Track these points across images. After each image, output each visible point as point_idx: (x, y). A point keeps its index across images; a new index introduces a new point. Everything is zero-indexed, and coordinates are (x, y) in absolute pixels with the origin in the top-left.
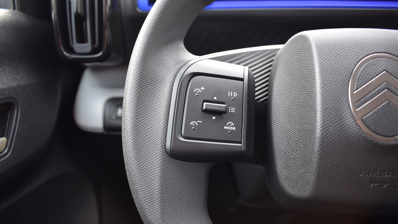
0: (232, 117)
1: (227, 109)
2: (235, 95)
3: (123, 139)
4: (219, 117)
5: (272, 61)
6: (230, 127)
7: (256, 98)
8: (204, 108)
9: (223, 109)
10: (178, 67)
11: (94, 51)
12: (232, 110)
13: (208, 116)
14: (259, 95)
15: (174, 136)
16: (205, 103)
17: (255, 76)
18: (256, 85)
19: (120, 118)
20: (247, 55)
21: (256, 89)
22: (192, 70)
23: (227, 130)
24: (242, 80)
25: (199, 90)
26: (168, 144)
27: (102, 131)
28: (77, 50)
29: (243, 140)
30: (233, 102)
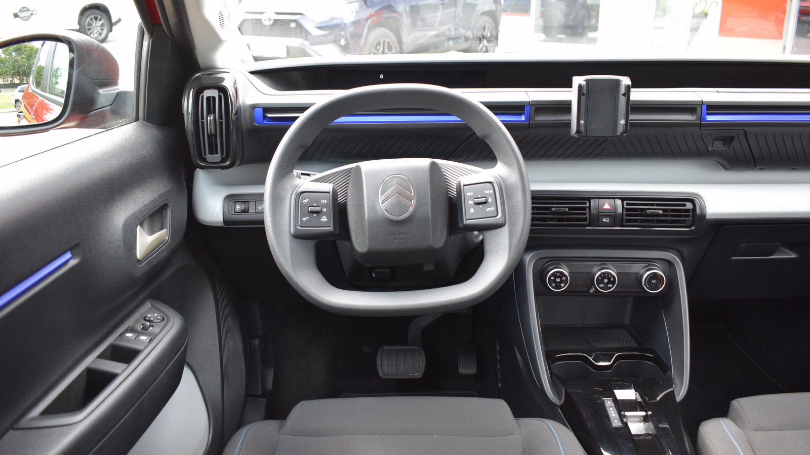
0: (325, 214)
1: (322, 210)
2: (326, 201)
3: (266, 229)
4: (318, 214)
5: (349, 176)
6: (324, 219)
7: (339, 202)
8: (309, 210)
9: (320, 210)
10: (293, 189)
11: (223, 160)
12: (325, 210)
13: (311, 214)
14: (340, 199)
15: (295, 228)
16: (310, 208)
17: (337, 189)
18: (338, 194)
19: (262, 212)
20: (333, 175)
21: (339, 196)
22: (301, 190)
23: (322, 221)
24: (329, 193)
25: (305, 201)
26: (292, 231)
27: (222, 225)
28: (209, 160)
29: (332, 225)
30: (325, 206)
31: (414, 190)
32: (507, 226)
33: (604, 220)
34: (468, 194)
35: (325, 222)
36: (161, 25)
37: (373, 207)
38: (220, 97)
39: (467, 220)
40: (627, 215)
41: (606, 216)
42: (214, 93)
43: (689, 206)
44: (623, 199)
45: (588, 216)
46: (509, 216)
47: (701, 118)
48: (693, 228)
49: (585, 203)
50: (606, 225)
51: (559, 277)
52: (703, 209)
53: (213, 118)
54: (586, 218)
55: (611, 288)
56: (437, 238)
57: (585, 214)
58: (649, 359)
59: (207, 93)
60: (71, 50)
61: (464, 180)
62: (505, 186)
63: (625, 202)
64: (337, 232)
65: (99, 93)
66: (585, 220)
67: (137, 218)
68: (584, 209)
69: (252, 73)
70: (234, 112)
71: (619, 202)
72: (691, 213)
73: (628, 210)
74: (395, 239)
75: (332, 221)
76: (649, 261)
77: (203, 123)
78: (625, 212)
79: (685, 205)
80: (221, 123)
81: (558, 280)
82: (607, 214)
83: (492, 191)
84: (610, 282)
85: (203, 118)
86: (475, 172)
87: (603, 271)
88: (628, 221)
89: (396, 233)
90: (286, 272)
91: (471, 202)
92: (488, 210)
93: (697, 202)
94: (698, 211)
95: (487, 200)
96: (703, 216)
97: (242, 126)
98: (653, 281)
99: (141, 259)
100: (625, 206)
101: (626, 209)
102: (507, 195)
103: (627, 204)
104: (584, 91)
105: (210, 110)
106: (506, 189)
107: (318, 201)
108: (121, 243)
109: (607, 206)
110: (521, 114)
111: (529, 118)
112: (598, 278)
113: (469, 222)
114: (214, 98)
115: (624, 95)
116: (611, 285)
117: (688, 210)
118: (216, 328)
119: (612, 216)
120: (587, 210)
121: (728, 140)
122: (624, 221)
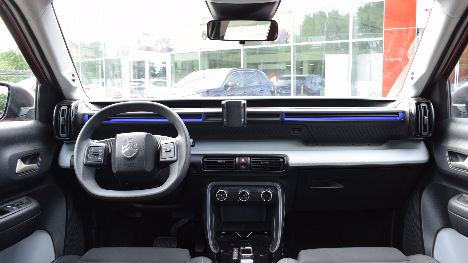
0: (100, 156)
2: (101, 151)
4: (97, 156)
6: (99, 158)
9: (98, 154)
10: (87, 145)
11: (68, 137)
12: (100, 154)
13: (94, 156)
14: (108, 151)
15: (86, 161)
16: (94, 153)
17: (107, 145)
22: (91, 145)
24: (103, 147)
25: (92, 150)
26: (84, 163)
27: (70, 168)
28: (61, 136)
29: (103, 161)
30: (101, 152)
31: (137, 145)
32: (178, 162)
33: (242, 167)
34: (163, 148)
35: (100, 159)
36: (44, 79)
37: (119, 152)
38: (68, 110)
39: (162, 159)
40: (253, 165)
41: (243, 165)
42: (66, 108)
43: (282, 160)
44: (251, 157)
45: (235, 165)
46: (179, 157)
47: (282, 119)
48: (284, 171)
49: (234, 159)
50: (243, 169)
51: (222, 194)
52: (288, 162)
53: (64, 118)
54: (234, 166)
55: (246, 199)
56: (149, 167)
57: (234, 164)
58: (265, 234)
59: (63, 108)
60: (9, 90)
61: (163, 142)
62: (179, 144)
63: (252, 159)
64: (105, 164)
65: (21, 109)
66: (233, 167)
67: (18, 155)
68: (233, 162)
69: (92, 103)
70: (73, 117)
71: (249, 159)
72: (283, 164)
73: (253, 162)
74: (128, 166)
75: (103, 159)
76: (266, 187)
77: (60, 120)
78: (252, 163)
79: (280, 160)
80: (67, 121)
81: (222, 195)
82: (243, 164)
83: (173, 146)
84: (246, 196)
85: (60, 118)
86: (168, 139)
87: (242, 191)
88: (253, 167)
89: (128, 164)
90: (80, 180)
91: (164, 151)
92: (170, 154)
93: (285, 158)
94: (285, 163)
95: (170, 150)
96: (288, 164)
97: (78, 122)
98: (266, 196)
99: (18, 173)
100: (252, 160)
101: (252, 161)
102: (179, 147)
103: (253, 160)
104: (225, 106)
105: (63, 115)
106: (179, 145)
107: (97, 150)
108: (7, 164)
109: (243, 160)
110: (201, 118)
111: (204, 120)
112: (240, 194)
113: (162, 160)
114: (65, 110)
115: (243, 108)
116: (246, 198)
117: (281, 162)
118: (65, 217)
119: (245, 165)
120: (235, 163)
121: (300, 130)
122: (251, 167)
